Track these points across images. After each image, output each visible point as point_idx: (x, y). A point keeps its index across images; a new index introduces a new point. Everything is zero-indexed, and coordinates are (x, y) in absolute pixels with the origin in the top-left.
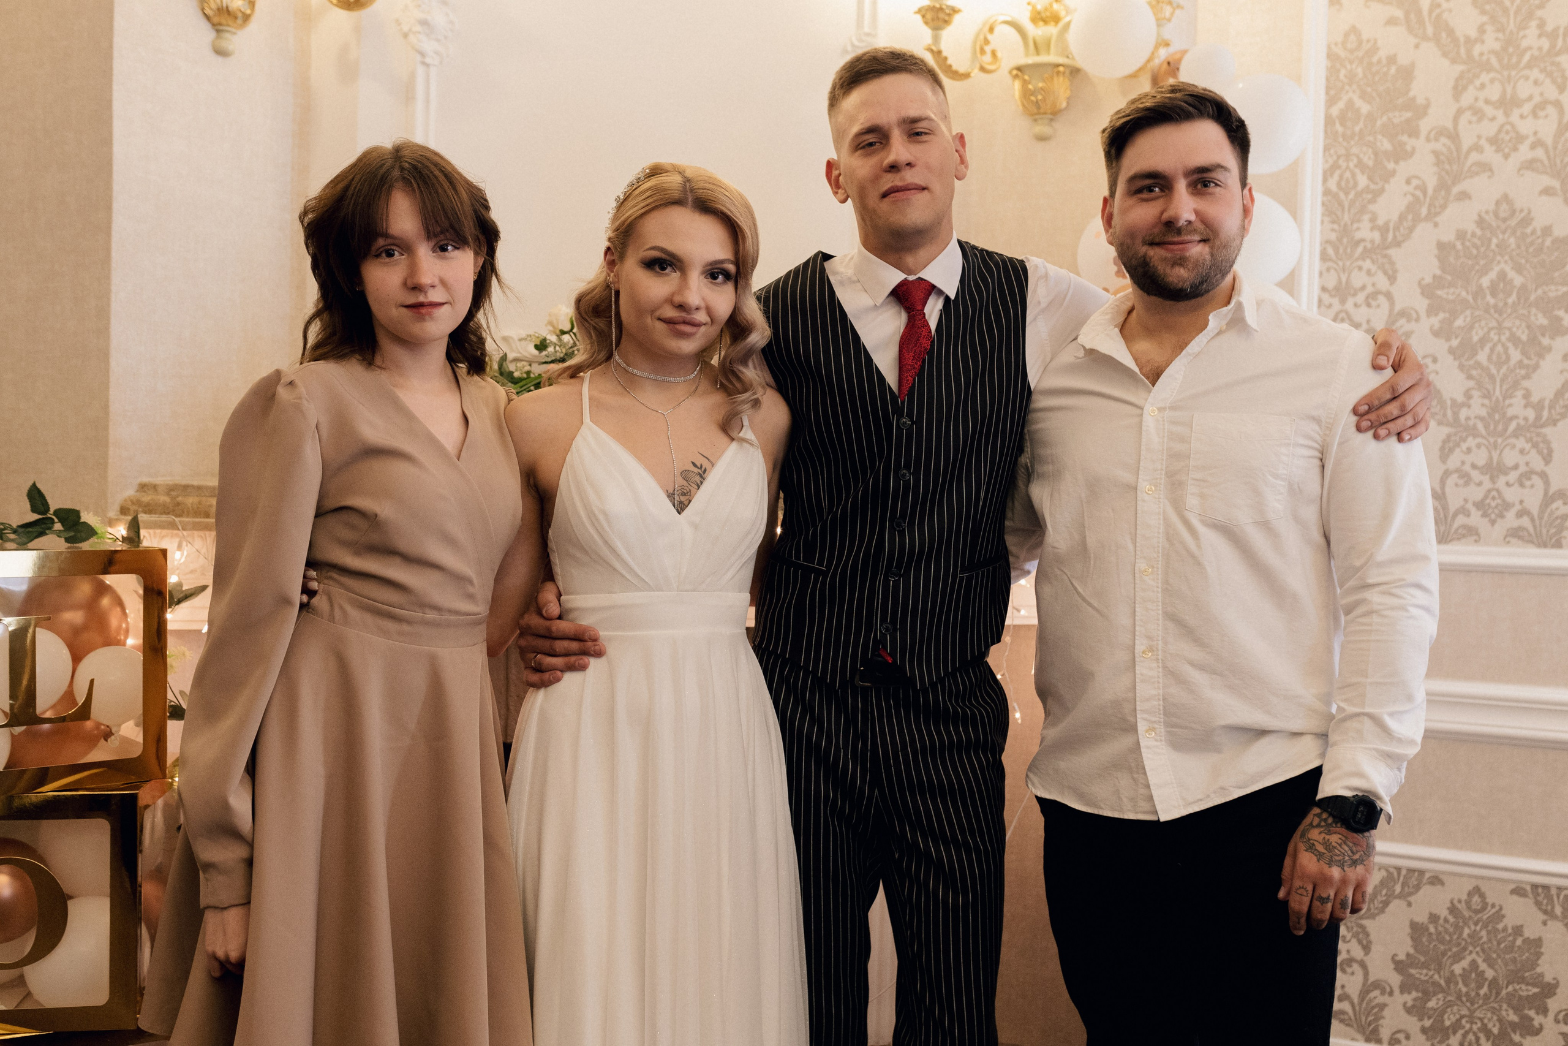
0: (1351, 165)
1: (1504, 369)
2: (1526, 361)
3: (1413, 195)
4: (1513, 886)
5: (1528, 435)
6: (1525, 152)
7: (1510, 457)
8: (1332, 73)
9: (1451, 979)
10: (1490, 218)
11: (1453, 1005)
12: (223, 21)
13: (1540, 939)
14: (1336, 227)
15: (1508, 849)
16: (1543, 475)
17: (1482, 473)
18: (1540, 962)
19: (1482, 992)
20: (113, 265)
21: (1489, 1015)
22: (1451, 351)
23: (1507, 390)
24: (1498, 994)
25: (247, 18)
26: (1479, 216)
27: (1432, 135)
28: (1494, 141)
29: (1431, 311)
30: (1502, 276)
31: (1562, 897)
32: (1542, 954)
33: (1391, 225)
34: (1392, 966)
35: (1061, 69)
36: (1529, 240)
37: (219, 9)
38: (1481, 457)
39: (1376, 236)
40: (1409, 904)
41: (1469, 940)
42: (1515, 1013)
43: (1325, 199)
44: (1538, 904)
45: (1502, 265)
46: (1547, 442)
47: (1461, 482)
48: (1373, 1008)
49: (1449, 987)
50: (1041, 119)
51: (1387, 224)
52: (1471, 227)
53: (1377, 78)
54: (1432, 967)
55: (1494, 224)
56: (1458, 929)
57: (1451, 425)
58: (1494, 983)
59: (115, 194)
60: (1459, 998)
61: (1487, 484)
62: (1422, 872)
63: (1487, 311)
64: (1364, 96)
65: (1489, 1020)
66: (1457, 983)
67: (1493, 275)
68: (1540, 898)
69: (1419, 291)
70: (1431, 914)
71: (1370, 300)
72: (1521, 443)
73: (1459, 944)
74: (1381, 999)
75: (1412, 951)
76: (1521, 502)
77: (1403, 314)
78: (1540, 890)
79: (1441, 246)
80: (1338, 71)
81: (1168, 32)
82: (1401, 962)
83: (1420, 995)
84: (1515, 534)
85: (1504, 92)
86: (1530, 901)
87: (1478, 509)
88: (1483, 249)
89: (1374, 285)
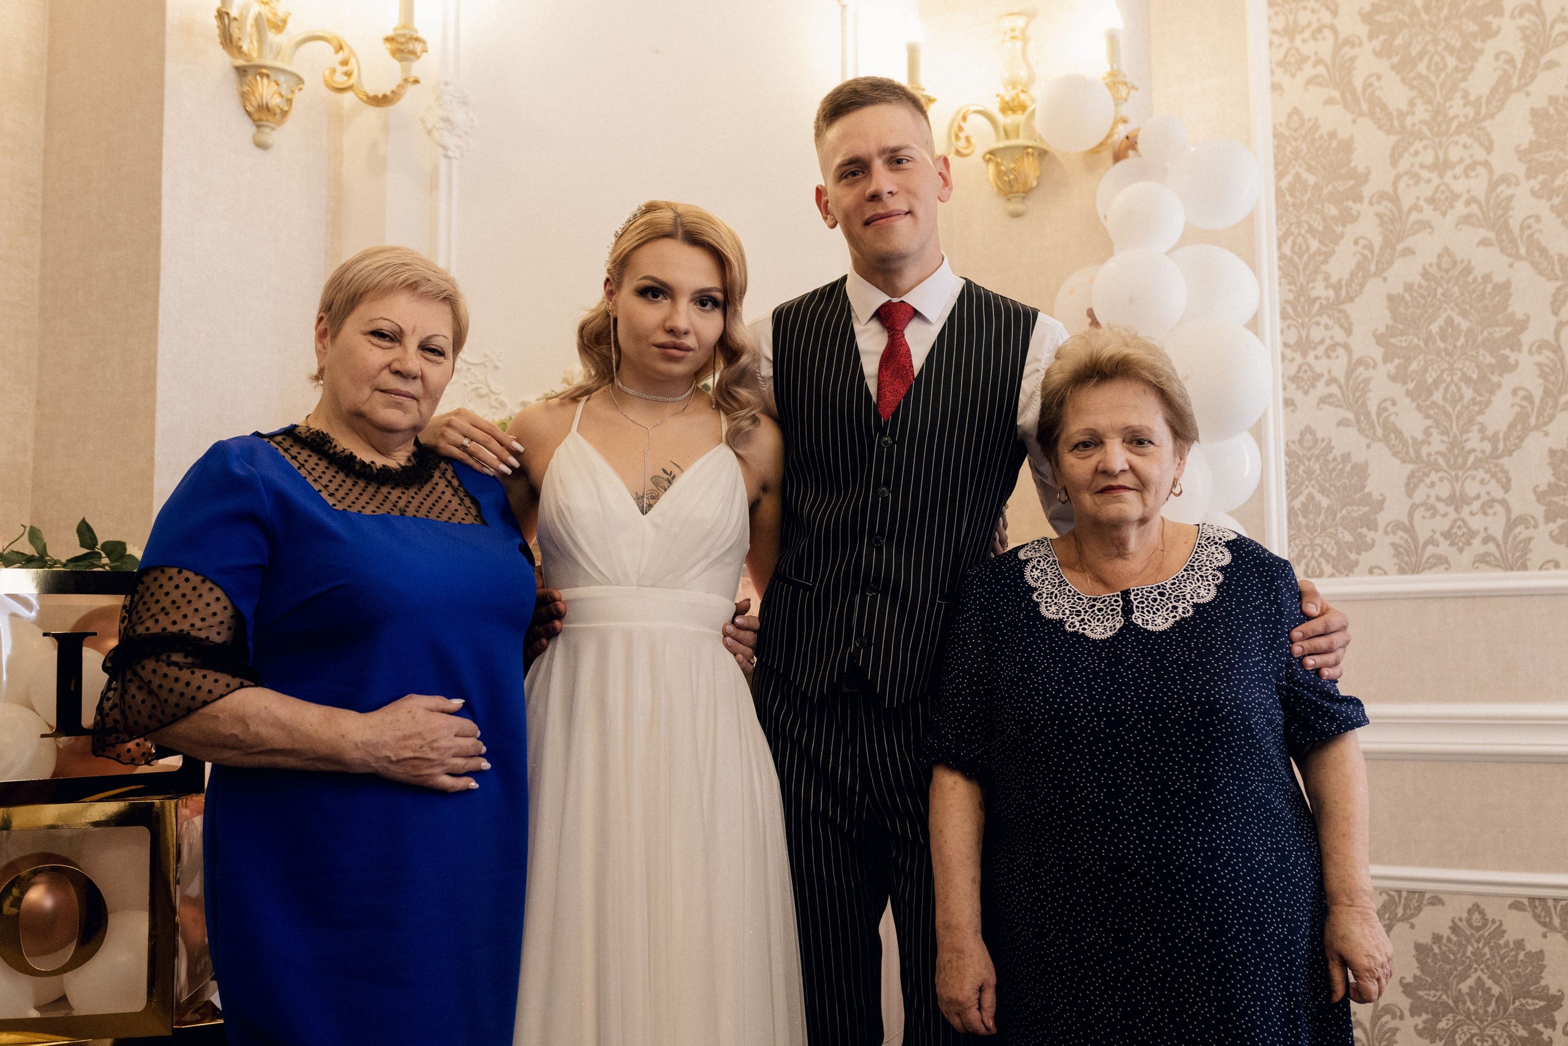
0: (1303, 231)
1: (1458, 408)
2: (1478, 398)
3: (1361, 254)
4: (1510, 901)
5: (1487, 466)
6: (1460, 209)
7: (1472, 488)
8: (1279, 149)
9: (1458, 999)
10: (1433, 270)
11: (1462, 1025)
12: (264, 118)
13: (1541, 952)
14: (1293, 288)
15: (1502, 865)
16: (1504, 503)
17: (1447, 505)
18: (1543, 975)
19: (1490, 1009)
20: (160, 329)
21: (1499, 1032)
22: (1408, 393)
23: (1463, 427)
24: (1506, 1010)
25: (285, 113)
26: (1424, 269)
27: (1374, 199)
28: (1431, 201)
29: (1386, 359)
30: (1450, 321)
31: (1559, 908)
32: (1545, 966)
33: (1344, 283)
34: (1401, 989)
35: (1030, 150)
36: (1471, 288)
37: (259, 106)
38: (1444, 490)
39: (1331, 293)
40: (1412, 926)
41: (1473, 958)
42: (1524, 1028)
43: (1281, 263)
44: (1536, 917)
45: (1449, 312)
46: (1506, 472)
47: (1427, 514)
48: (1385, 1033)
49: (1458, 1008)
50: (1014, 197)
51: (1339, 282)
52: (1416, 278)
53: (1320, 152)
54: (1440, 987)
55: (1438, 275)
56: (1462, 947)
57: (1415, 463)
58: (1500, 999)
59: (162, 265)
60: (1468, 1017)
61: (1453, 515)
62: (1422, 893)
63: (1438, 355)
64: (1309, 169)
65: (1500, 1037)
66: (1464, 1003)
67: (1441, 321)
68: (1538, 911)
69: (1374, 341)
70: (1434, 934)
71: (1330, 352)
72: (1481, 474)
73: (1463, 963)
74: (1392, 1024)
75: (1418, 973)
76: (1486, 529)
77: (1361, 362)
78: (1537, 903)
79: (1391, 298)
80: (1285, 148)
81: (1126, 110)
82: (1408, 984)
83: (1430, 1016)
84: (1483, 560)
85: (1437, 157)
86: (1528, 916)
87: (1446, 538)
88: (1429, 299)
89: (1332, 338)
